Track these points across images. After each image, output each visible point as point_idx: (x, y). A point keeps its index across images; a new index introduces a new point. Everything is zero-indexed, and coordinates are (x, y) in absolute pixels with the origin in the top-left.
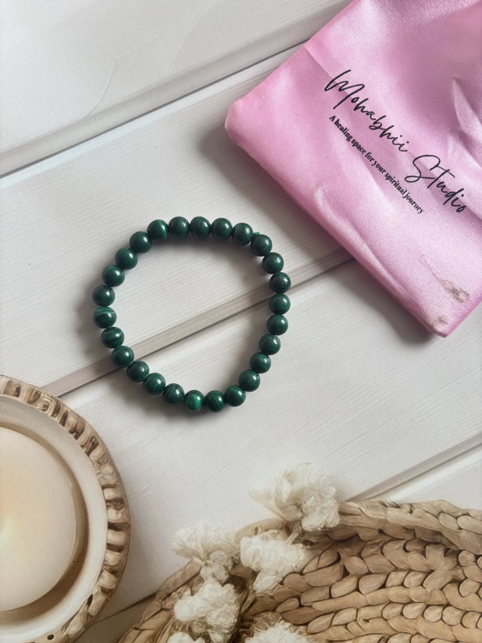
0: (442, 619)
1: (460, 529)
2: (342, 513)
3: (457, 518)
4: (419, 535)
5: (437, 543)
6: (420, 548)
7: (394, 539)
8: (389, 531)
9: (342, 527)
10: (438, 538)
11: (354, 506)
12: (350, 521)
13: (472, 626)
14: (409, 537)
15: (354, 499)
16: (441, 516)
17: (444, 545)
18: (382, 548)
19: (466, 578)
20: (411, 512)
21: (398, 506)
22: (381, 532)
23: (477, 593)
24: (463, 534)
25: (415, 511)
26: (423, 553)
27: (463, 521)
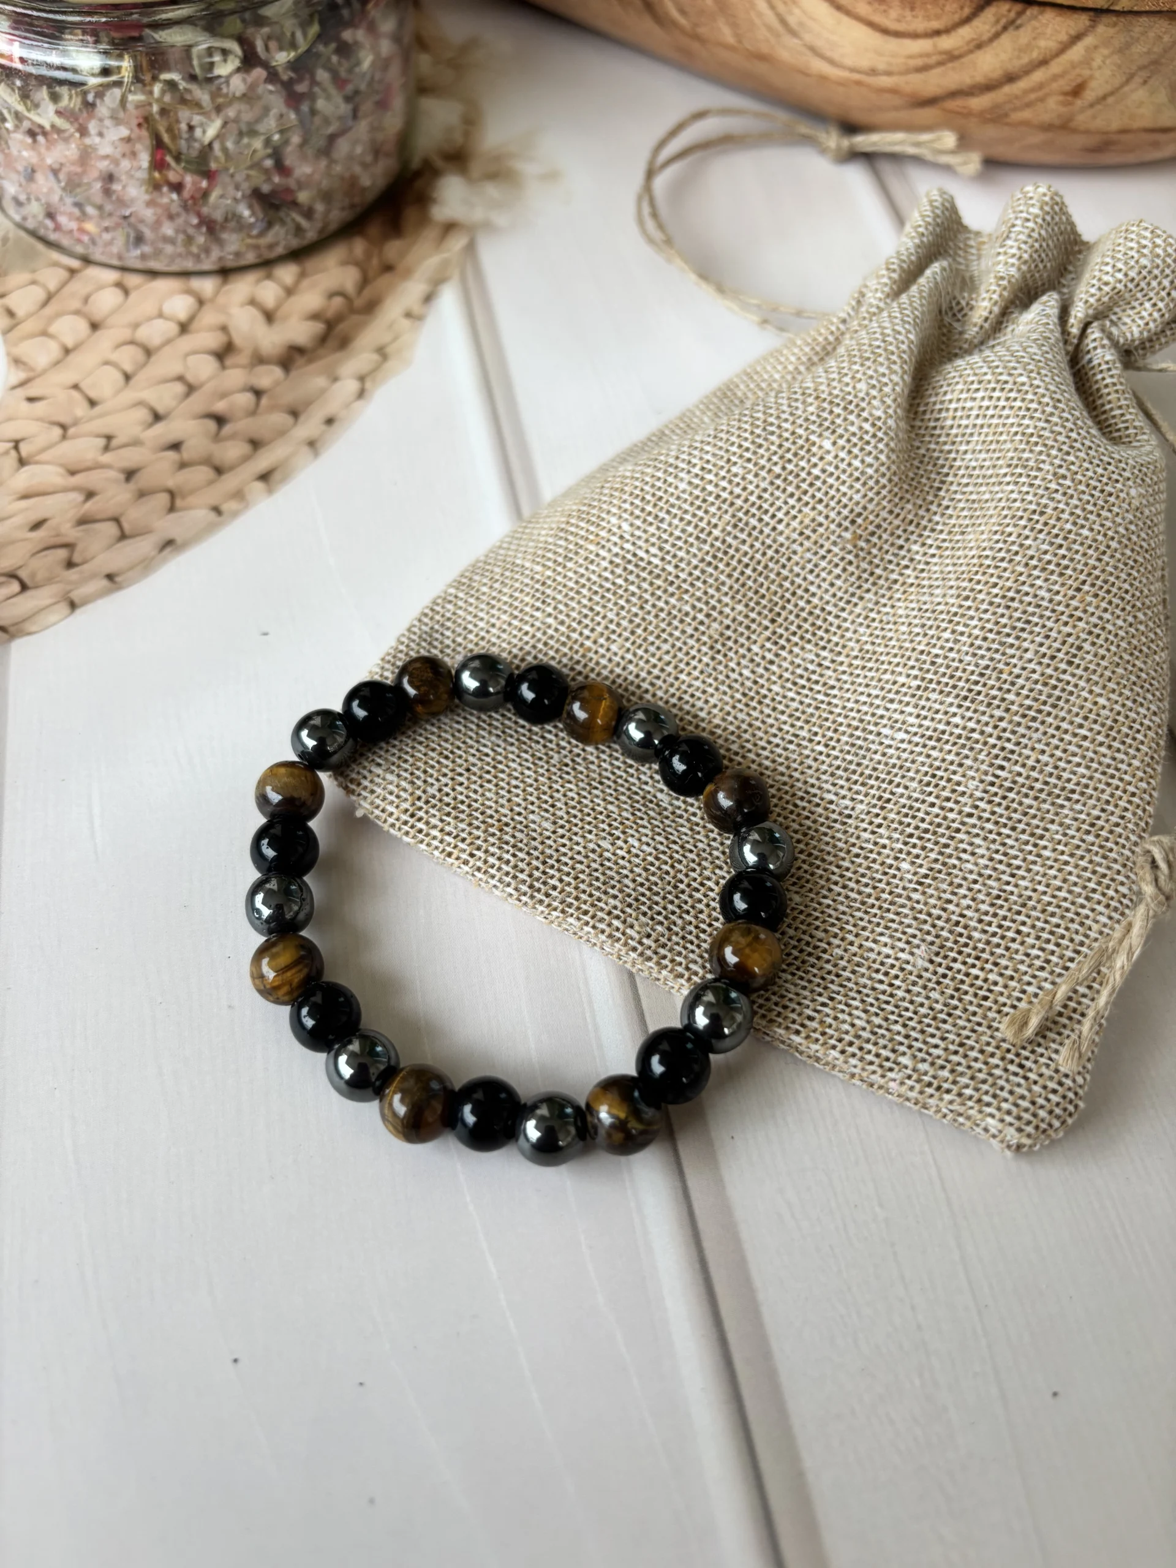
0: (160, 315)
1: (335, 379)
2: (450, 227)
3: (362, 379)
4: (355, 318)
5: (323, 340)
6: (330, 314)
7: (365, 281)
8: (386, 278)
9: (424, 220)
10: (332, 343)
11: (457, 243)
12: (430, 234)
13: (115, 357)
14: (359, 303)
15: (471, 248)
16: (375, 357)
17: (314, 350)
18: (357, 264)
19: (223, 367)
20: (408, 315)
21: (428, 298)
22: (388, 268)
23: (180, 378)
24: (321, 381)
25: (406, 323)
26: (315, 316)
27: (350, 386)
